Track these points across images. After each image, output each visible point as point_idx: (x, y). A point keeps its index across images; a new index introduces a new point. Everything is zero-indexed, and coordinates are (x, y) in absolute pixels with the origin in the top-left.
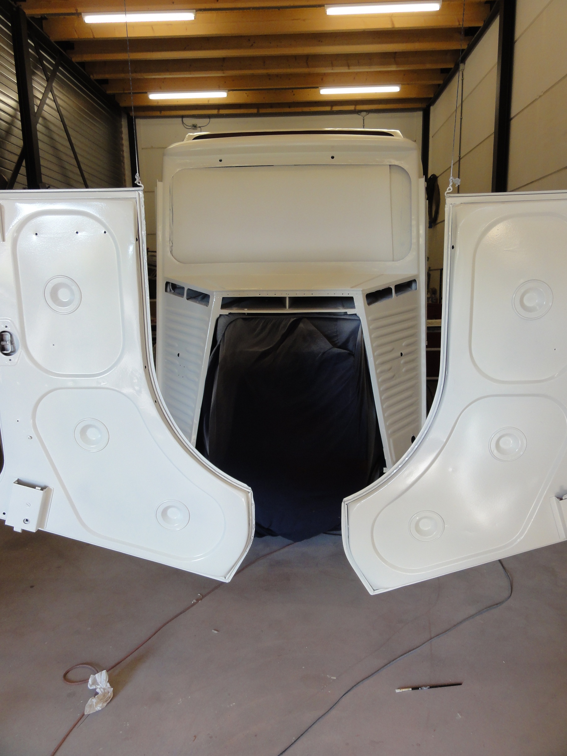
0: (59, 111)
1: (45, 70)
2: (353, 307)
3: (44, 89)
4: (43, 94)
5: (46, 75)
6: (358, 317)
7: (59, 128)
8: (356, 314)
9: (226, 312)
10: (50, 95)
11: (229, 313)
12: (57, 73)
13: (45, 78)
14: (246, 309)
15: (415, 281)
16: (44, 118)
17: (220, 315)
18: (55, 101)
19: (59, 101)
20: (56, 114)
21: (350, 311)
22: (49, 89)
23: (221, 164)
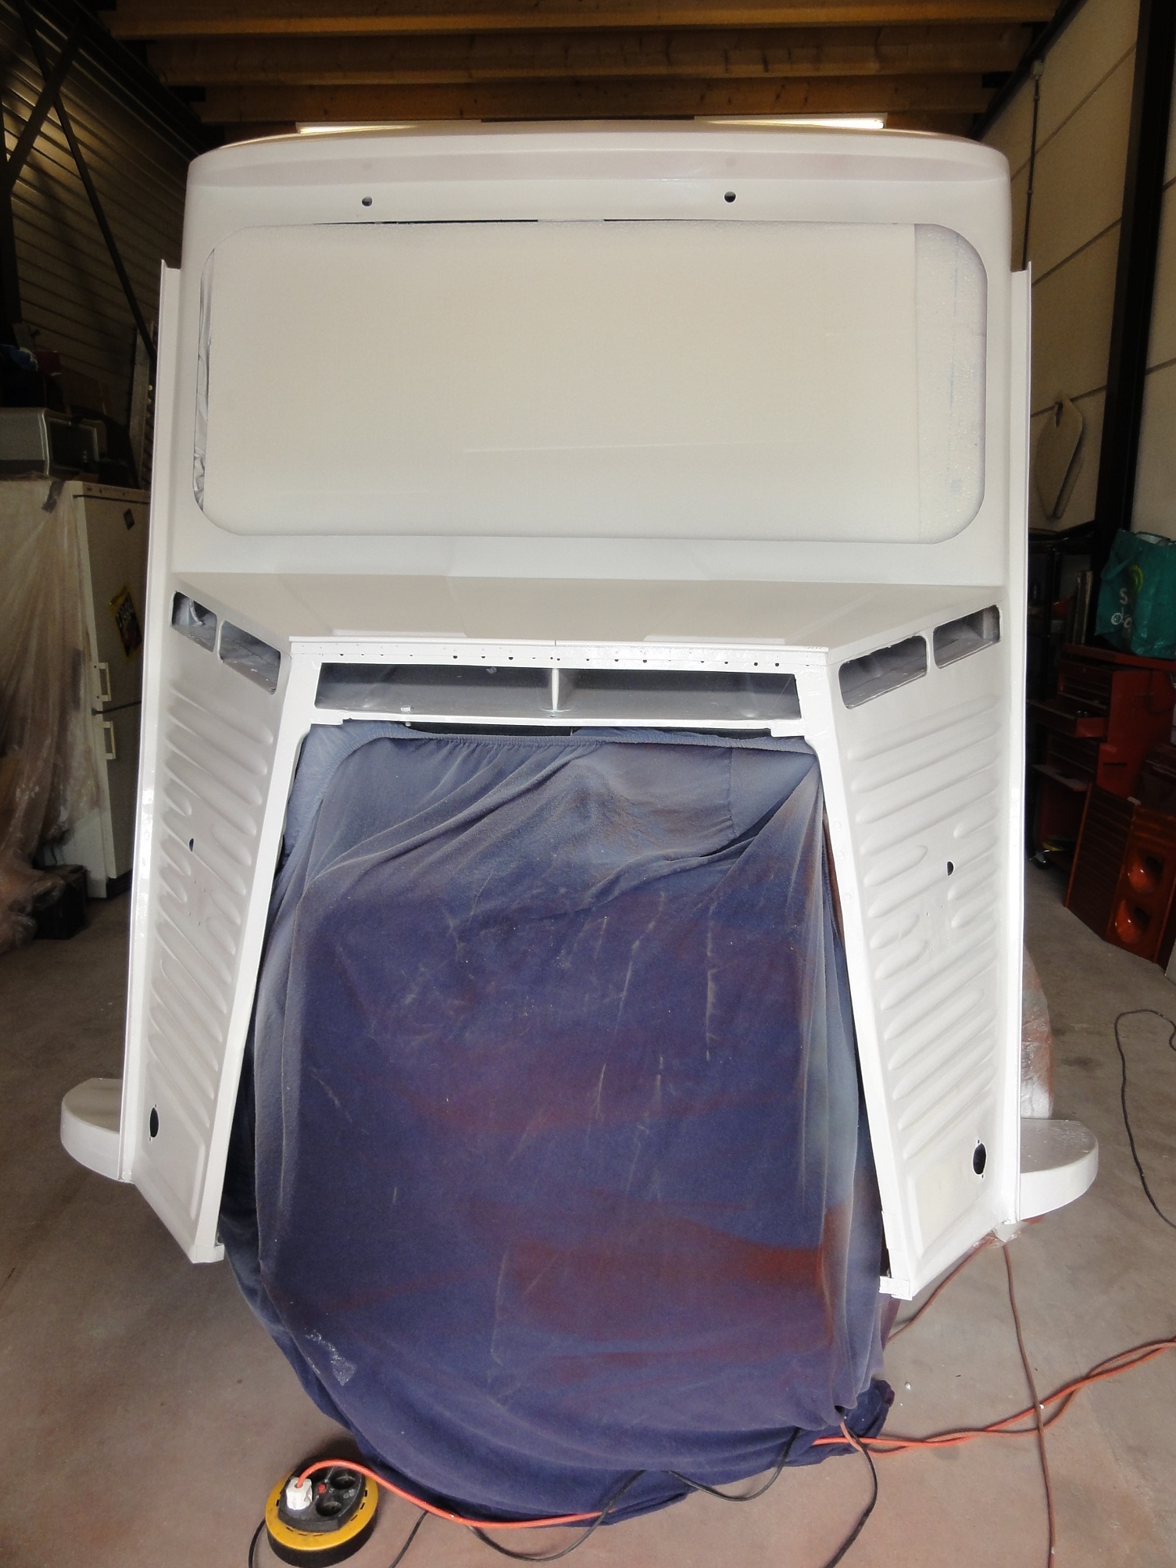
0: (74, 153)
1: (39, 53)
2: (795, 712)
3: (36, 98)
4: (34, 110)
5: (42, 64)
6: (810, 747)
7: (77, 195)
8: (802, 738)
9: (334, 716)
10: (52, 115)
11: (344, 721)
12: (74, 62)
13: (38, 71)
14: (408, 709)
15: (994, 610)
16: (37, 169)
17: (314, 726)
18: (65, 129)
19: (77, 131)
20: (69, 162)
21: (780, 728)
22: (49, 99)
23: (367, 214)
